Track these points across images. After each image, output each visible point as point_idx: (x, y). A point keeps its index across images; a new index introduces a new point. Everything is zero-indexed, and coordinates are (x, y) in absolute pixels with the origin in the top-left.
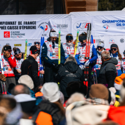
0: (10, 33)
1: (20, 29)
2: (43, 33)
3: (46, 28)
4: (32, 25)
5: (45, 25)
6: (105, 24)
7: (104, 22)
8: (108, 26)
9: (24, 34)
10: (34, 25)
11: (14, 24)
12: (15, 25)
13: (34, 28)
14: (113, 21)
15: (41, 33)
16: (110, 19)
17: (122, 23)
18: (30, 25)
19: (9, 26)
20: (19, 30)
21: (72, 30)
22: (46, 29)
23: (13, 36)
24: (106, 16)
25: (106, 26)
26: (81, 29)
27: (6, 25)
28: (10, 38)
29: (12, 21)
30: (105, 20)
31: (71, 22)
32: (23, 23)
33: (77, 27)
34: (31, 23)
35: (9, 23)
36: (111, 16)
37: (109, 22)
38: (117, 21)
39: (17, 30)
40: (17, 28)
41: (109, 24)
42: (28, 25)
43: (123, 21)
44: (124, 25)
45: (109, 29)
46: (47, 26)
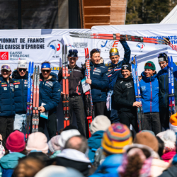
0: (9, 55)
1: (23, 48)
2: (53, 54)
3: (58, 47)
4: (39, 43)
5: (57, 43)
9: (28, 56)
10: (42, 43)
11: (14, 42)
12: (15, 44)
13: (42, 47)
15: (51, 54)
18: (36, 44)
19: (8, 44)
20: (21, 50)
22: (58, 49)
23: (13, 57)
27: (3, 44)
28: (9, 61)
29: (12, 37)
32: (26, 40)
34: (37, 40)
35: (8, 40)
39: (18, 50)
40: (18, 47)
42: (33, 44)
46: (59, 45)
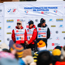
6: (26, 10)
7: (25, 8)
8: (28, 11)
14: (31, 8)
16: (29, 7)
17: (36, 9)
21: (5, 13)
24: (26, 5)
25: (26, 11)
26: (11, 13)
30: (26, 7)
31: (4, 8)
33: (8, 12)
36: (30, 4)
37: (28, 8)
38: (33, 8)
41: (28, 10)
43: (37, 8)
44: (38, 10)
45: (29, 13)
